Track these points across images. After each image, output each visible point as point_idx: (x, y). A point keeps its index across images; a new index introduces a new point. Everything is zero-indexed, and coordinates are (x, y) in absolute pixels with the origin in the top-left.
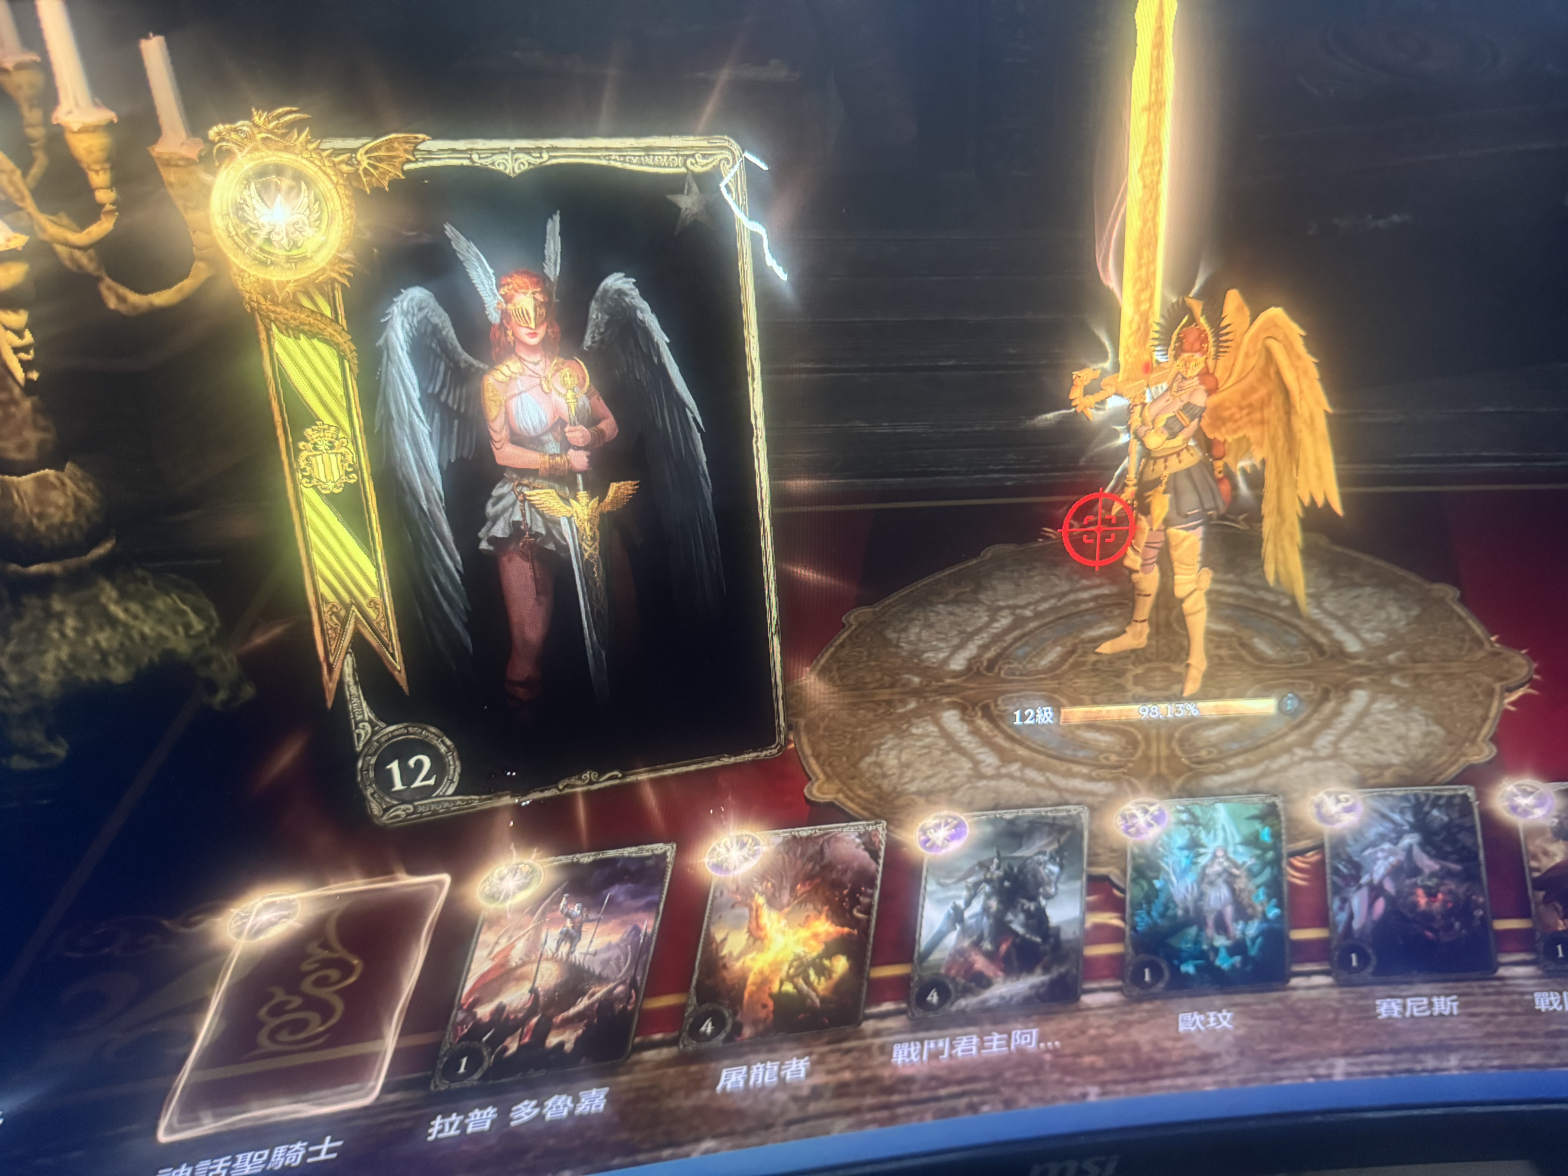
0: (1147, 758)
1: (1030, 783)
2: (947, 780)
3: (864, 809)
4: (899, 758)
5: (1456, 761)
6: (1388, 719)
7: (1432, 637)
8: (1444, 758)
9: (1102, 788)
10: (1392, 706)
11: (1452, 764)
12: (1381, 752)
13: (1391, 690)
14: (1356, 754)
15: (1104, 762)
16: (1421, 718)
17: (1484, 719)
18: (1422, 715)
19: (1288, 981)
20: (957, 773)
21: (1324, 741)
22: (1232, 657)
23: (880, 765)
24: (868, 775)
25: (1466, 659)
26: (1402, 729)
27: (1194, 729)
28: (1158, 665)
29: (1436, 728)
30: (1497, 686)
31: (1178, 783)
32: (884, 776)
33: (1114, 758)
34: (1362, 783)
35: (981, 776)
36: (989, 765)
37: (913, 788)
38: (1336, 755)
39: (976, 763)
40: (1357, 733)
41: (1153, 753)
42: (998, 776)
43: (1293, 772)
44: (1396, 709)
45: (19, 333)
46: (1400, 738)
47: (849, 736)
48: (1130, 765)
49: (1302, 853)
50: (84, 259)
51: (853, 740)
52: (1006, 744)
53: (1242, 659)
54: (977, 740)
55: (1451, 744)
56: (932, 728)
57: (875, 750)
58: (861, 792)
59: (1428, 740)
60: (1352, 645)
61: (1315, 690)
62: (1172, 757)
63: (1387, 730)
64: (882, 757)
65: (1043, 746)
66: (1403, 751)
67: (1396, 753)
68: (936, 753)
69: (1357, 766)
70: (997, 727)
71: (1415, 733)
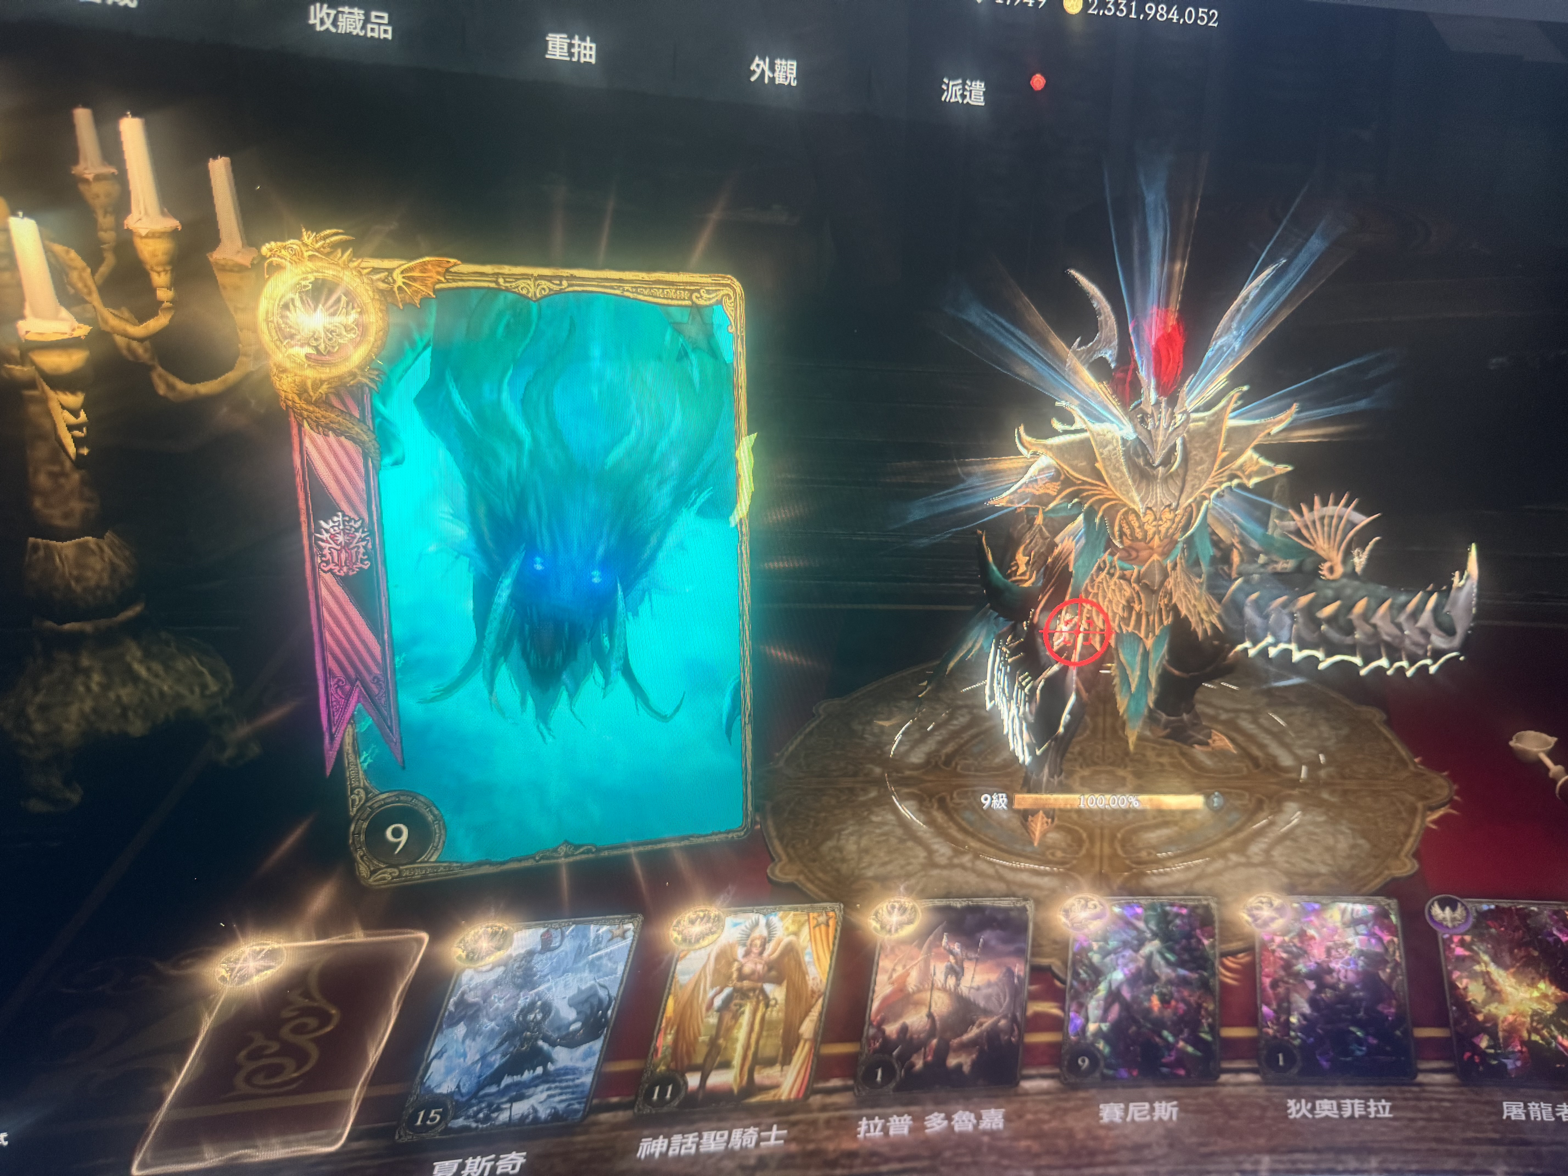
0: (1090, 856)
1: (980, 874)
2: (902, 867)
3: (824, 891)
4: (858, 843)
5: (1381, 873)
6: (1318, 830)
7: (1360, 756)
8: (1369, 870)
9: (1046, 882)
10: (1322, 819)
11: (1377, 876)
12: (1310, 862)
13: (1321, 804)
14: (1288, 862)
15: (1050, 857)
16: (1347, 831)
17: (1407, 835)
18: (1349, 828)
19: (1217, 1077)
20: (913, 860)
21: (1256, 849)
22: (1173, 765)
23: (840, 849)
24: (828, 858)
25: (1392, 777)
26: (1331, 841)
27: (1135, 831)
28: (1103, 768)
29: (1361, 841)
30: (1420, 805)
31: (1119, 881)
32: (843, 860)
33: (1059, 854)
34: (1291, 890)
35: (935, 866)
36: (943, 855)
37: (870, 873)
38: (1268, 862)
39: (930, 852)
40: (1288, 843)
41: (1097, 851)
42: (951, 866)
43: (1227, 877)
44: (1325, 822)
45: (75, 413)
46: (1329, 849)
47: (812, 820)
48: (1075, 862)
49: (1234, 954)
50: (140, 350)
51: (816, 824)
52: (960, 836)
53: (1183, 768)
54: (932, 830)
55: (1375, 857)
56: (890, 817)
57: (836, 835)
58: (820, 875)
59: (1354, 852)
60: (1286, 760)
61: (1250, 800)
62: (1114, 855)
63: (1317, 841)
64: (842, 842)
65: (993, 840)
66: (1330, 862)
67: (1324, 863)
68: (893, 841)
69: (1287, 873)
70: (952, 819)
71: (1343, 844)
